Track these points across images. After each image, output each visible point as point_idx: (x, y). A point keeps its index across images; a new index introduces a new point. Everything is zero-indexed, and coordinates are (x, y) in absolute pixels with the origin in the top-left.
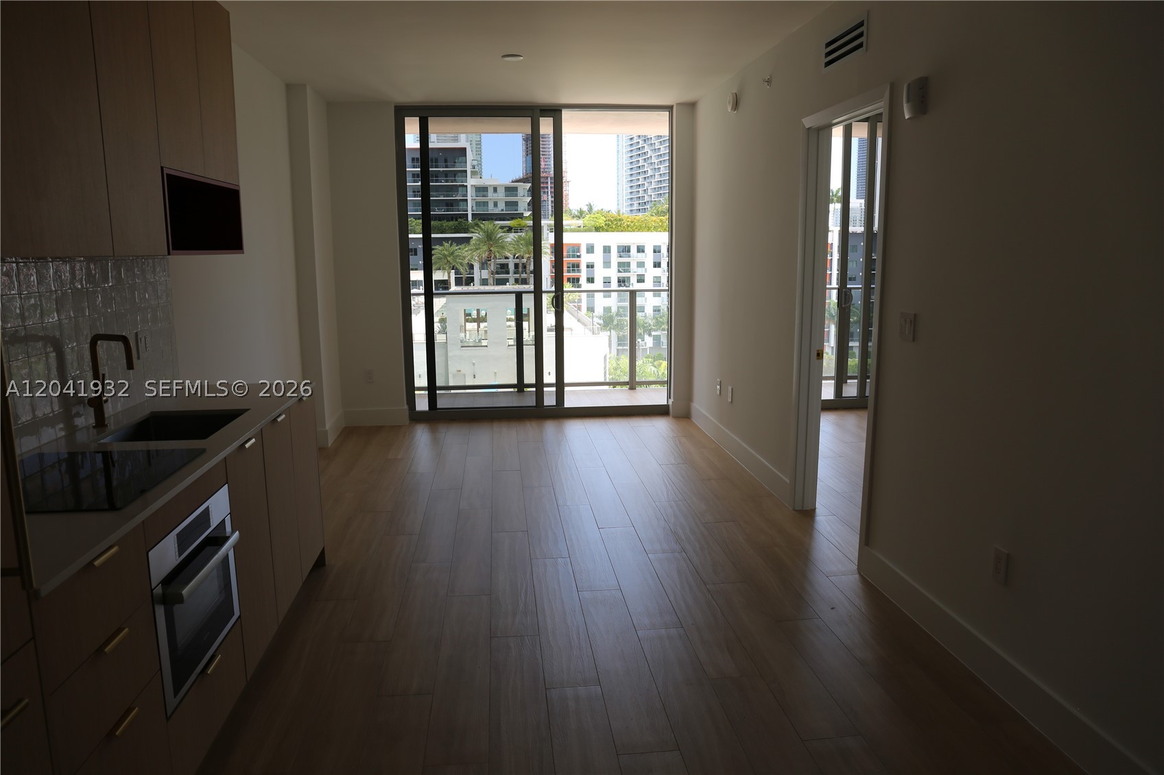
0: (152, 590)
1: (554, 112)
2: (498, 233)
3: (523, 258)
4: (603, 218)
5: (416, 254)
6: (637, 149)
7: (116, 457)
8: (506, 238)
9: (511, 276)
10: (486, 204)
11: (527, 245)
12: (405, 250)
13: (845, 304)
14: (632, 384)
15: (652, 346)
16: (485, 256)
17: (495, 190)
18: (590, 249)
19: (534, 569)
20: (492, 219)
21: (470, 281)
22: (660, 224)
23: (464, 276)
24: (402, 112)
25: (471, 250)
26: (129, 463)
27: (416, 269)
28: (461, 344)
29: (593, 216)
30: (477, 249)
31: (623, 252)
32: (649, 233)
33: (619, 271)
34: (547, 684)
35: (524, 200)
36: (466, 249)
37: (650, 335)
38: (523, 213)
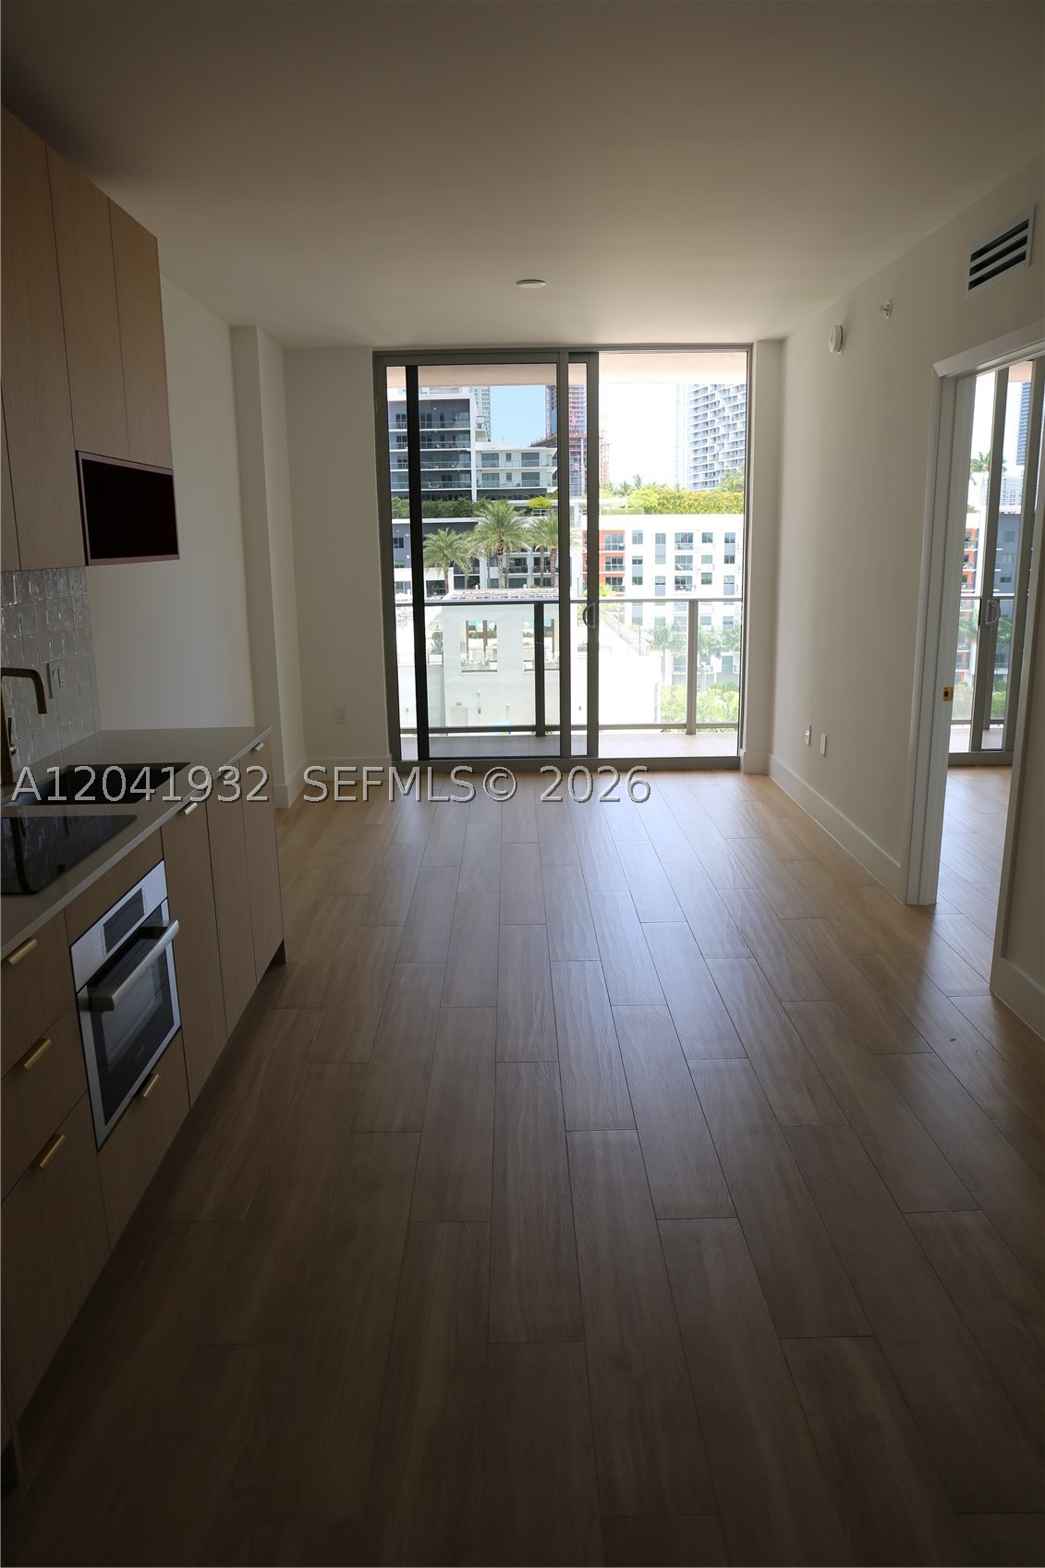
0: (76, 993)
1: (588, 355)
2: (513, 517)
3: (546, 550)
4: (656, 495)
5: (402, 546)
6: (705, 399)
7: (26, 824)
8: (523, 523)
9: (530, 576)
10: (495, 476)
11: (551, 532)
12: (388, 542)
13: (989, 620)
14: (691, 727)
15: (720, 671)
16: (494, 548)
17: (509, 457)
18: (638, 539)
19: (553, 975)
20: (504, 498)
21: (474, 581)
22: (735, 502)
23: (467, 575)
24: (383, 360)
25: (475, 540)
26: (43, 831)
27: (402, 567)
28: (461, 668)
29: (643, 492)
30: (484, 539)
31: (682, 541)
32: (719, 515)
33: (677, 569)
34: (567, 1125)
35: (547, 470)
36: (469, 539)
37: (718, 655)
38: (546, 489)
